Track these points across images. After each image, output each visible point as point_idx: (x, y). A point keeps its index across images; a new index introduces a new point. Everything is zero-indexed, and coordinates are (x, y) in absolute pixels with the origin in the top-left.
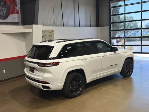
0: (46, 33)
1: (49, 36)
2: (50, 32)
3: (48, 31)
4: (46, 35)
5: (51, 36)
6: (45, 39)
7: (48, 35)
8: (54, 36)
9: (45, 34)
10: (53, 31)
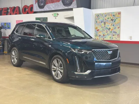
0: (107, 17)
1: (112, 20)
2: (114, 15)
3: (110, 14)
4: (107, 19)
5: (114, 21)
6: (105, 24)
7: (110, 20)
8: (120, 20)
9: (105, 17)
10: (119, 13)
